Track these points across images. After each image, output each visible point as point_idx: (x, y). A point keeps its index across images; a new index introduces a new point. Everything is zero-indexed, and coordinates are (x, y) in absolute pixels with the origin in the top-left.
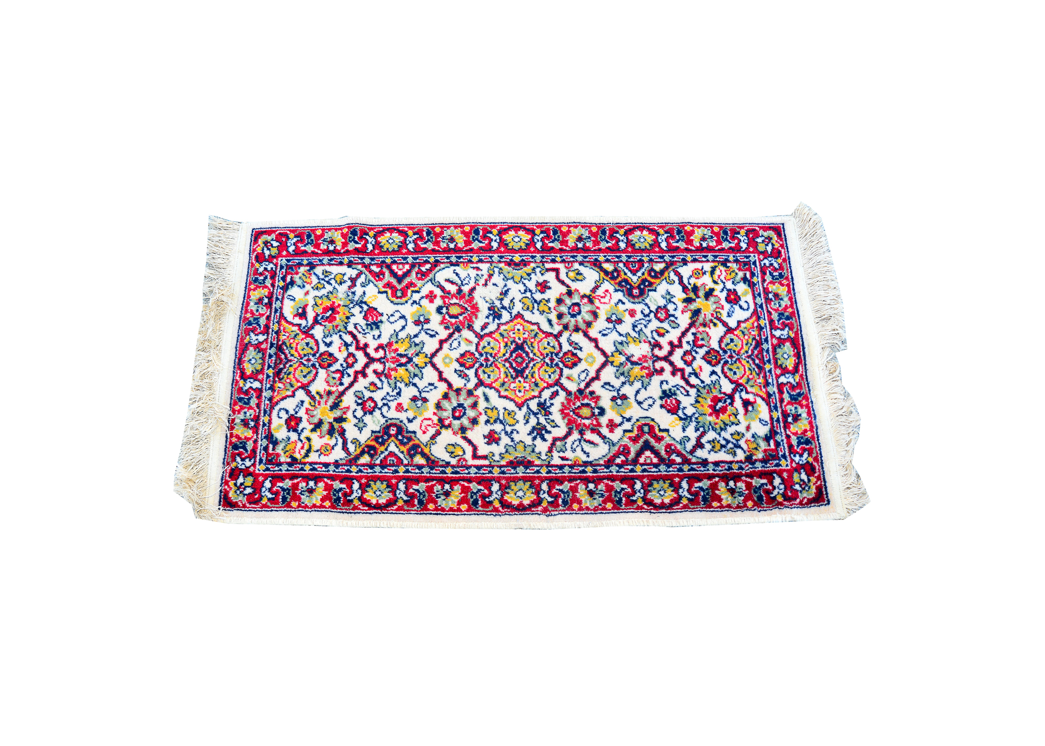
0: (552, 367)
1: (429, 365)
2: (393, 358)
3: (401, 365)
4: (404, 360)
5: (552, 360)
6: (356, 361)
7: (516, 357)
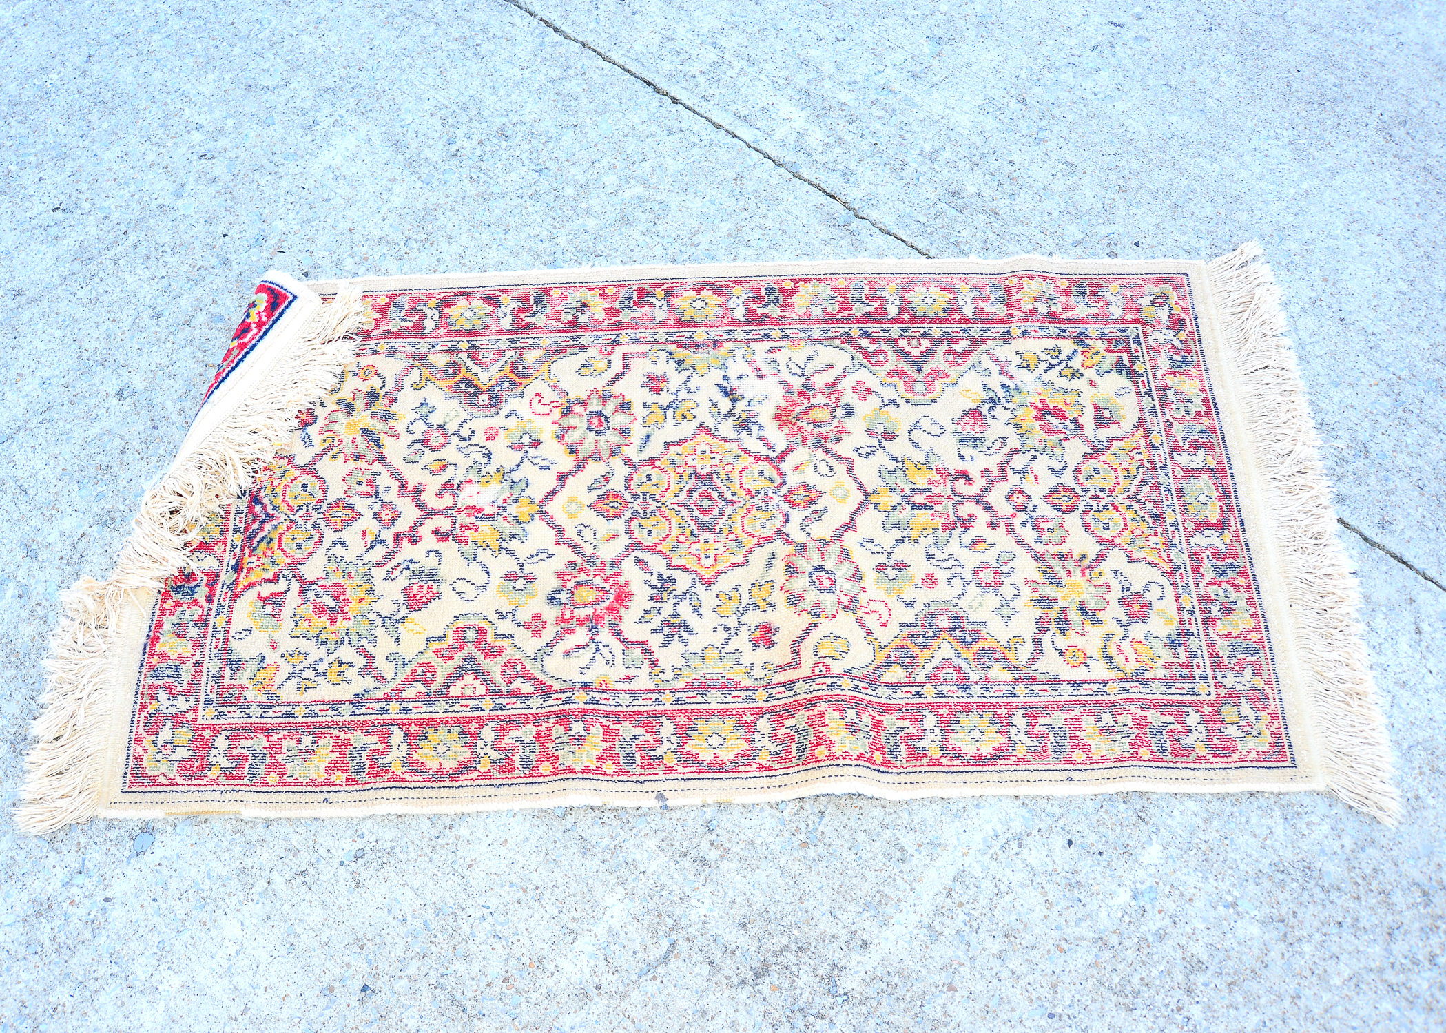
0: (644, 494)
1: (870, 490)
2: (940, 502)
3: (921, 492)
4: (919, 499)
5: (645, 506)
6: (1008, 498)
7: (711, 508)
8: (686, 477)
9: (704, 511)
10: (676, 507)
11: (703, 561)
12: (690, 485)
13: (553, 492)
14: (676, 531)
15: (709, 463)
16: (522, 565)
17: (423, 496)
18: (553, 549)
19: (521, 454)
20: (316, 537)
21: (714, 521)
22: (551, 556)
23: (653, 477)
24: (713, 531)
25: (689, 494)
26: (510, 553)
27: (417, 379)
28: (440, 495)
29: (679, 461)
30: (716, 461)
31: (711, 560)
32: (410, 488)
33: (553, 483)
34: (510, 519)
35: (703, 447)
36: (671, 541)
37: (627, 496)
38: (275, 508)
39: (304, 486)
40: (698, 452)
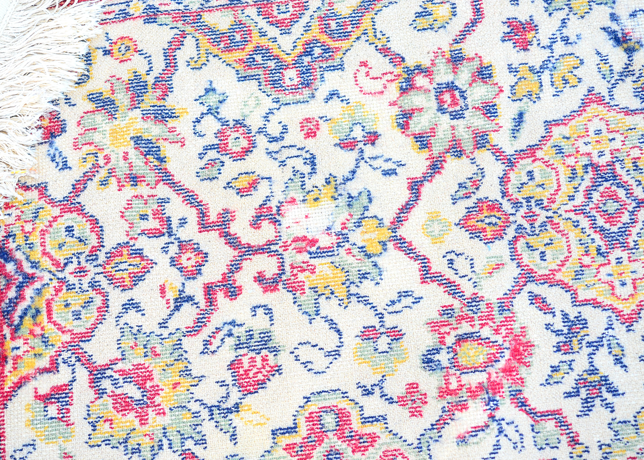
8: (580, 171)
9: (610, 218)
10: (572, 215)
11: (619, 290)
12: (587, 183)
13: (407, 208)
14: (577, 251)
15: (607, 148)
16: (381, 316)
17: (234, 228)
18: (419, 289)
19: (354, 154)
20: (98, 300)
21: (624, 231)
22: (418, 300)
23: (536, 174)
24: (625, 246)
25: (588, 196)
26: (363, 300)
27: (194, 54)
28: (255, 224)
29: (567, 146)
30: (617, 144)
31: (629, 289)
32: (213, 217)
33: (405, 195)
34: (355, 251)
35: (596, 124)
36: (572, 265)
37: (507, 207)
38: (35, 265)
39: (69, 230)
40: (591, 133)
